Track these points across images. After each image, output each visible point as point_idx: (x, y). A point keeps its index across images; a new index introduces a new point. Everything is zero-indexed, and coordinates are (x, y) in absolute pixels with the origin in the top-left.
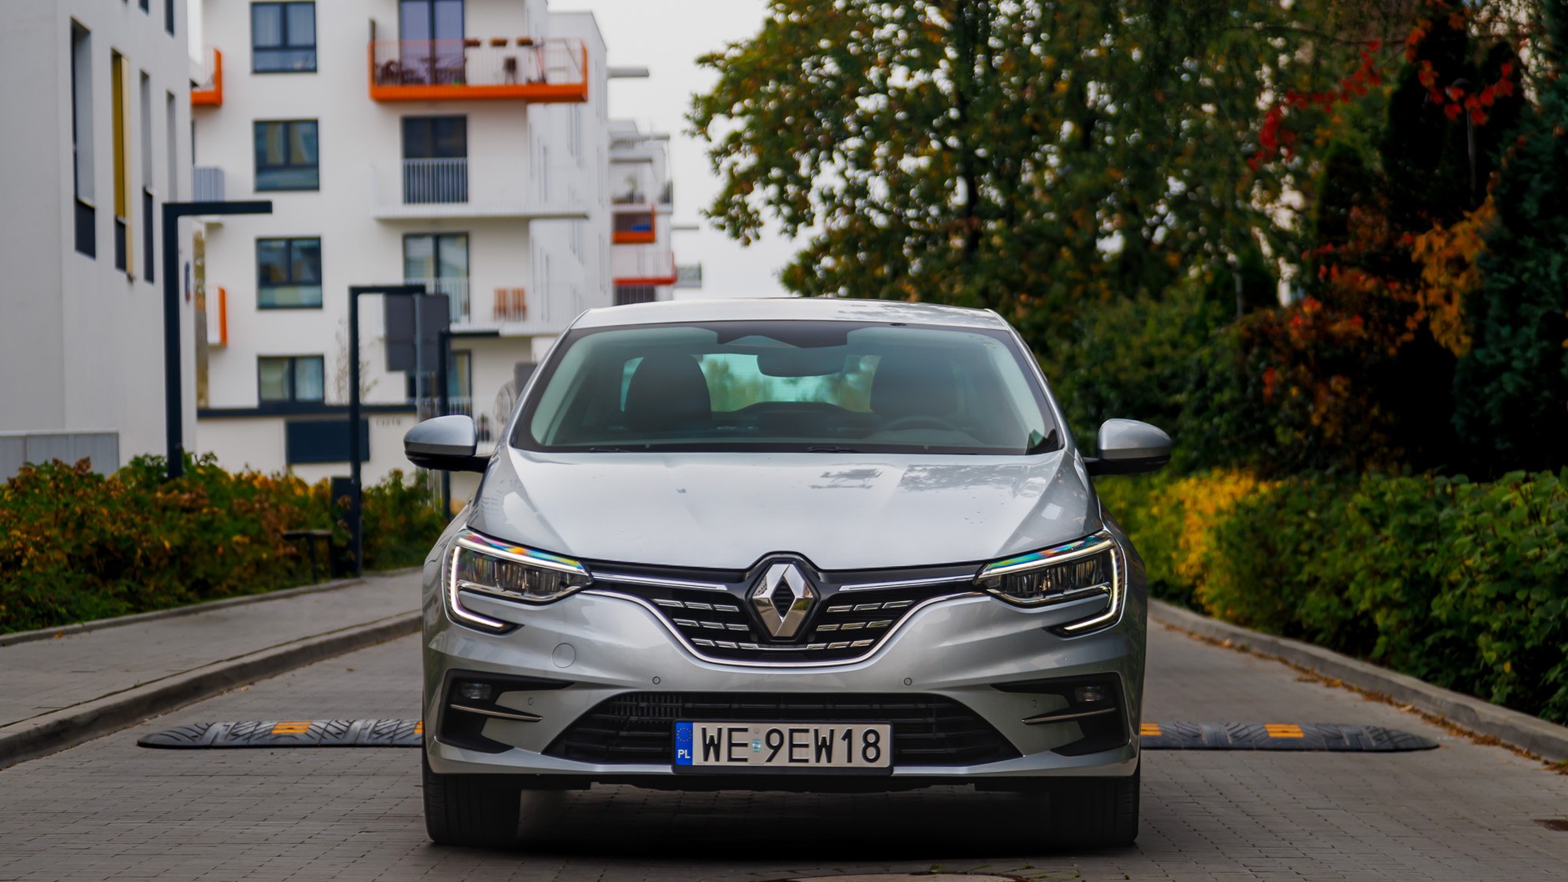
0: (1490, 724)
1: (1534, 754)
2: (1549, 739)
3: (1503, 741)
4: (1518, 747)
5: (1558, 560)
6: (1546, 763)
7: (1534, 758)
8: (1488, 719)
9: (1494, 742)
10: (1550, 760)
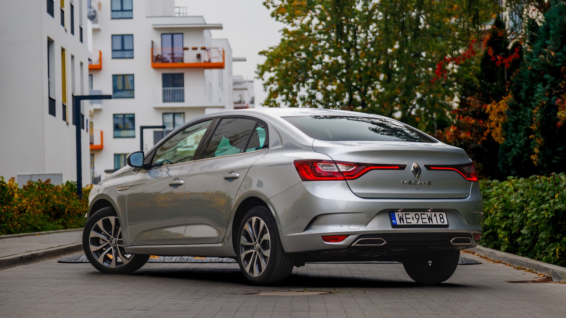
0: (499, 257)
1: (511, 265)
2: (516, 260)
3: (503, 262)
4: (507, 263)
5: (520, 202)
6: (515, 267)
7: (511, 266)
8: (499, 256)
9: (500, 262)
10: (516, 266)
